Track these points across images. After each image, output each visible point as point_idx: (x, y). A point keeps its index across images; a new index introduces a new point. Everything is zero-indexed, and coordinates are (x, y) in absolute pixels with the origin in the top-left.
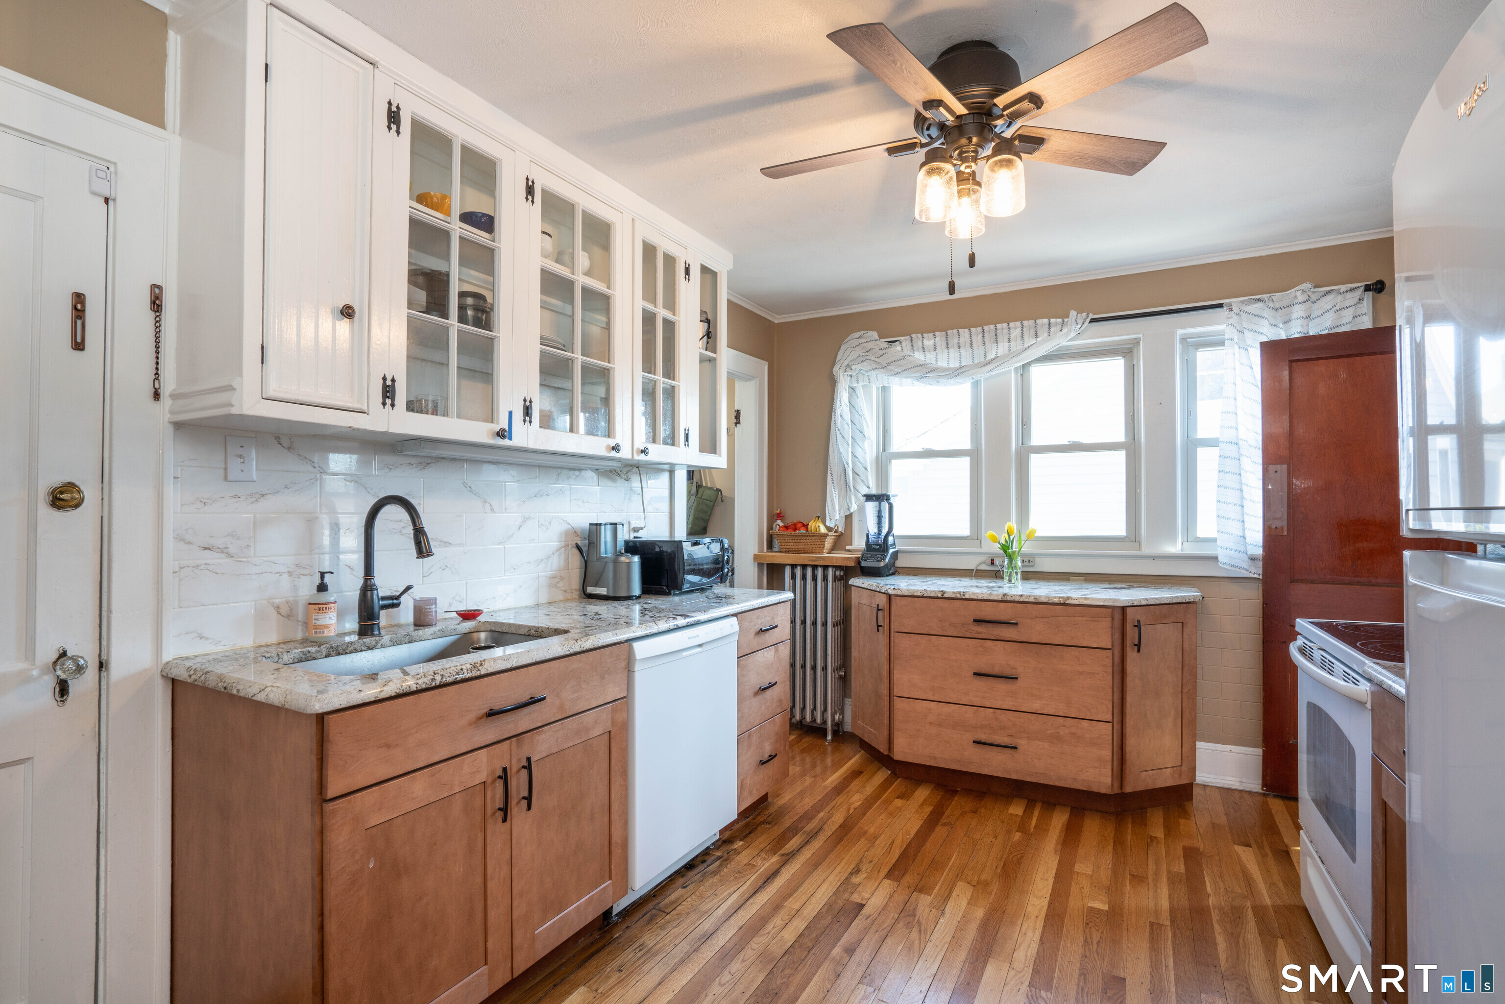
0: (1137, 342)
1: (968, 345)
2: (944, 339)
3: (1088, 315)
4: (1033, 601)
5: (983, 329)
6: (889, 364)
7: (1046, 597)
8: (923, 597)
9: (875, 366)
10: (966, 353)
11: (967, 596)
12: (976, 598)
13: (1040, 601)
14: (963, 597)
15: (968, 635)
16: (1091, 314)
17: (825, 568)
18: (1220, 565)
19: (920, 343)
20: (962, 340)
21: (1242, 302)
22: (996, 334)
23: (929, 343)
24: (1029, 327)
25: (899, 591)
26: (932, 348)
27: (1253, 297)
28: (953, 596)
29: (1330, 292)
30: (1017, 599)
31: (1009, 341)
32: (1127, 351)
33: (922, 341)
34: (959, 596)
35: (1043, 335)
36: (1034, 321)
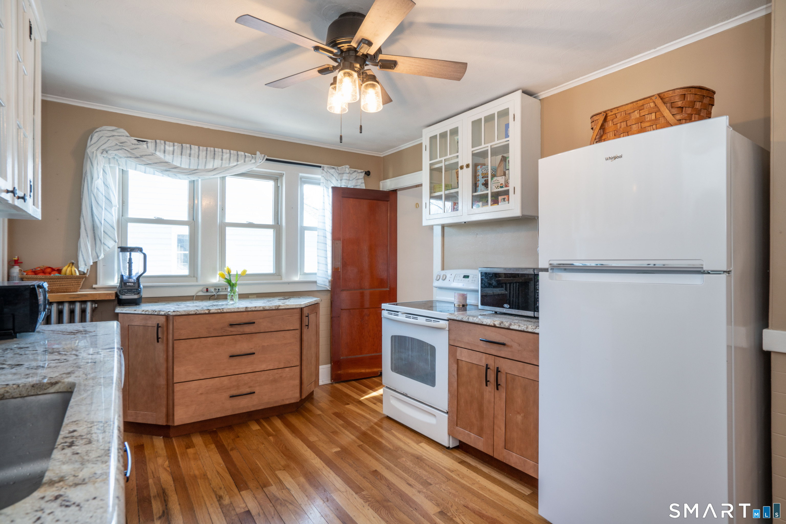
0: (282, 175)
1: (196, 156)
2: (180, 148)
3: (265, 156)
4: (262, 309)
5: (207, 149)
6: (141, 156)
7: (269, 306)
8: (196, 314)
9: (129, 155)
10: (194, 161)
11: (225, 311)
12: (230, 311)
13: (266, 309)
14: (223, 312)
15: (225, 334)
16: (266, 156)
17: (84, 302)
18: (318, 284)
19: (162, 147)
20: (193, 152)
21: (328, 167)
22: (214, 154)
23: (169, 148)
24: (234, 154)
25: (178, 312)
26: (171, 153)
27: (331, 166)
28: (216, 311)
29: (355, 171)
30: (254, 309)
31: (222, 160)
32: (276, 178)
33: (165, 146)
34: (219, 311)
35: (241, 161)
36: (236, 152)
